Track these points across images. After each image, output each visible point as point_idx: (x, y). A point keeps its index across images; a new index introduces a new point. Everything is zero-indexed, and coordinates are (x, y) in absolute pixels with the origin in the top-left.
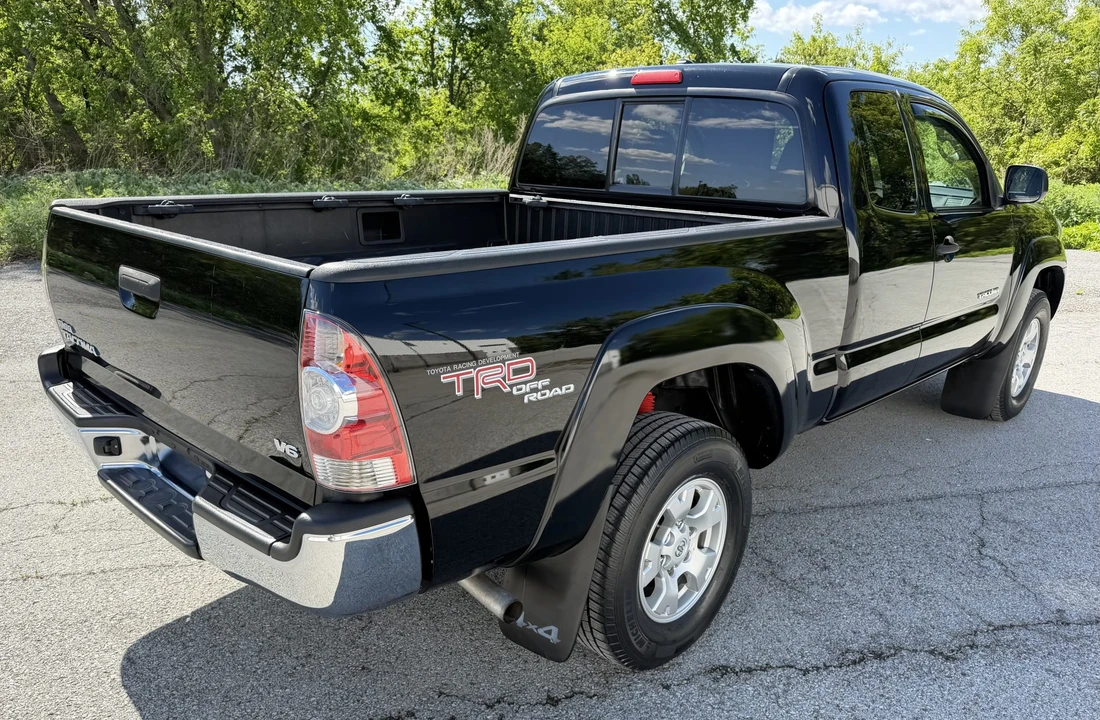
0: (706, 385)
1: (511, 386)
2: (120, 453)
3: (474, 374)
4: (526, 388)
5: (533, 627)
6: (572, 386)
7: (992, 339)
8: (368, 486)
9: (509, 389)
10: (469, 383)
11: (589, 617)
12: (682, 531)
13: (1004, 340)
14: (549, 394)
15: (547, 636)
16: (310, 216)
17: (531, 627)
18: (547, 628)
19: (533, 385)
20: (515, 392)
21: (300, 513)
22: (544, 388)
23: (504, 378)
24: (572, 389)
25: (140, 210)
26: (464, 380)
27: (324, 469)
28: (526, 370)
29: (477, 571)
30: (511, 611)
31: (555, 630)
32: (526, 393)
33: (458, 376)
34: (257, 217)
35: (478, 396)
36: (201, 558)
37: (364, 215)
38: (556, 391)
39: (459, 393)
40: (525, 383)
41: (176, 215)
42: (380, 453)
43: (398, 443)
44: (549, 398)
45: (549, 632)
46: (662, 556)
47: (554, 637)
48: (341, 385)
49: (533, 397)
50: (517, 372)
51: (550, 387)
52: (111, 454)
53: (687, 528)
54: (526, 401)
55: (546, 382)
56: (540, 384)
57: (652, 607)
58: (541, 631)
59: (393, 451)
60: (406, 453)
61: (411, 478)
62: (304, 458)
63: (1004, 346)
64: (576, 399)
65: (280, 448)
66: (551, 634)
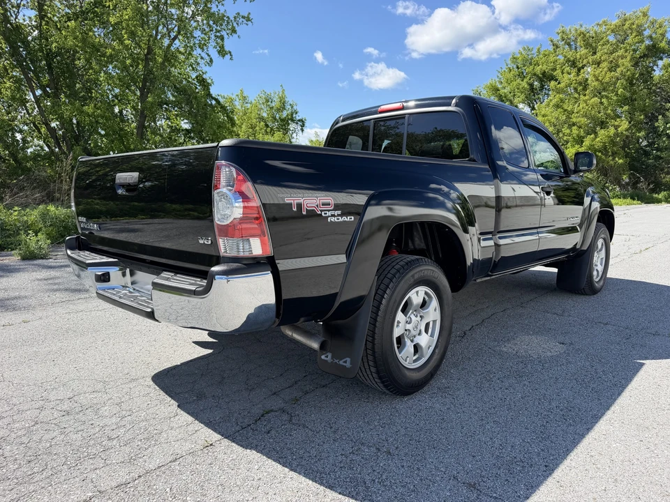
0: (425, 248)
1: (321, 211)
2: (109, 281)
3: (302, 201)
4: (329, 214)
5: (337, 361)
6: (353, 217)
7: (578, 247)
8: (247, 254)
9: (320, 212)
10: (299, 206)
11: (367, 354)
12: (416, 316)
13: (585, 248)
14: (341, 219)
15: (344, 364)
18: (344, 360)
19: (333, 213)
20: (323, 215)
22: (338, 215)
23: (317, 206)
24: (353, 219)
26: (297, 203)
27: (225, 247)
28: (328, 204)
30: (323, 346)
31: (348, 359)
32: (329, 216)
33: (294, 200)
35: (304, 213)
36: (155, 318)
38: (345, 219)
39: (295, 209)
40: (329, 211)
42: (254, 235)
43: (263, 231)
44: (341, 222)
45: (345, 362)
46: (406, 330)
47: (348, 365)
49: (333, 219)
50: (324, 204)
51: (341, 215)
52: (104, 281)
53: (419, 316)
54: (329, 220)
55: (339, 212)
56: (336, 213)
57: (400, 353)
58: (341, 362)
59: (261, 235)
60: (268, 238)
61: (270, 252)
62: (215, 244)
63: (585, 252)
64: (355, 226)
65: (201, 242)
66: (347, 363)
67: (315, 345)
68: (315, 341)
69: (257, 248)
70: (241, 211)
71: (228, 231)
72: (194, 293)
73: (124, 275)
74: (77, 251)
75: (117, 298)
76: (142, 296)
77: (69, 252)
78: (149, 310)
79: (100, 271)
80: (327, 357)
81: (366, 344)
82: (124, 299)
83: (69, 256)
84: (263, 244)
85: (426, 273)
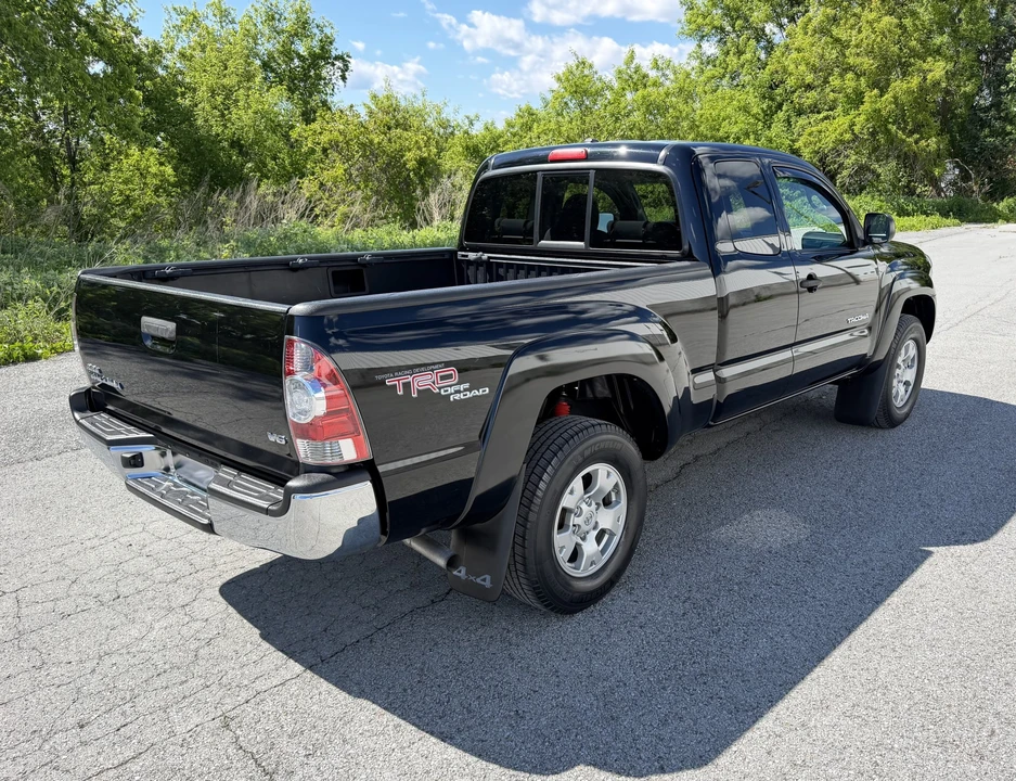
0: (610, 396)
1: (440, 388)
2: (143, 465)
3: (410, 379)
4: (451, 390)
5: (473, 578)
6: (487, 389)
7: (868, 357)
8: (335, 460)
9: (438, 391)
10: (407, 386)
12: (590, 505)
13: (880, 356)
14: (469, 395)
15: (483, 583)
16: (289, 275)
17: (471, 578)
18: (482, 577)
19: (457, 388)
20: (443, 393)
21: (287, 481)
22: (465, 390)
23: (434, 383)
24: (487, 392)
25: (149, 275)
26: (403, 384)
27: (304, 450)
28: (450, 376)
29: (423, 531)
30: (452, 562)
31: (488, 577)
32: (452, 394)
33: (398, 381)
34: (244, 277)
35: (415, 395)
36: (215, 533)
37: (333, 273)
38: (475, 393)
39: (400, 393)
40: (450, 386)
41: (178, 277)
42: (344, 435)
43: (357, 430)
44: (469, 398)
45: (484, 580)
46: (574, 525)
47: (488, 584)
48: (313, 388)
49: (457, 397)
50: (443, 378)
51: (470, 390)
52: (135, 466)
53: (593, 503)
54: (452, 399)
55: (467, 386)
56: (462, 387)
58: (478, 580)
59: (354, 435)
60: (363, 436)
61: (368, 455)
62: (290, 444)
63: (880, 363)
64: (491, 399)
65: (272, 439)
66: (486, 581)
67: (441, 562)
68: (441, 556)
69: (348, 451)
70: (324, 403)
71: (307, 431)
72: (266, 511)
73: (163, 455)
74: (90, 414)
75: (157, 497)
76: (193, 494)
77: (77, 415)
78: (206, 522)
79: (128, 452)
80: (460, 572)
81: (513, 548)
82: (168, 499)
83: (77, 422)
84: (357, 446)
85: (602, 446)
